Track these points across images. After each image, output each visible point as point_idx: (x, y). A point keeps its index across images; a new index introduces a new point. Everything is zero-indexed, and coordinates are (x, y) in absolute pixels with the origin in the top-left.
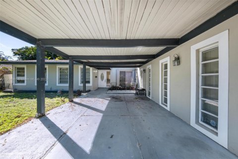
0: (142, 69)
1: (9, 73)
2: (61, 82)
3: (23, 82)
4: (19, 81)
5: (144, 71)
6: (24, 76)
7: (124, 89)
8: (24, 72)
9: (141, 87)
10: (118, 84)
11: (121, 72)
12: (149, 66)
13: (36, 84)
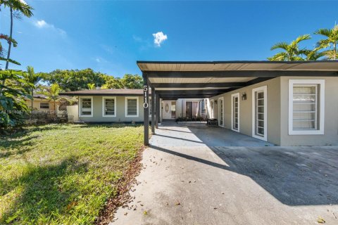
0: (213, 100)
1: (75, 103)
2: (129, 113)
3: (89, 113)
4: (84, 113)
5: (216, 102)
6: (90, 107)
8: (90, 103)
10: (185, 116)
11: (187, 103)
12: (221, 98)
13: (104, 116)
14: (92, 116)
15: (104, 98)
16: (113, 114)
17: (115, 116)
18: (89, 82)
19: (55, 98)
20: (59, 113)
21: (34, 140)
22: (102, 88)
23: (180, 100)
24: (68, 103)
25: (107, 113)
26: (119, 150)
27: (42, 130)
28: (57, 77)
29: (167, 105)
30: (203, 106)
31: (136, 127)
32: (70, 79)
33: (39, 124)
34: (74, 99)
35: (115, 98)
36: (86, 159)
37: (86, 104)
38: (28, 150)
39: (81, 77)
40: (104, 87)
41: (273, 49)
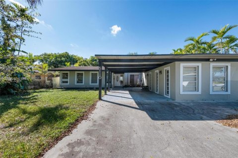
0: (146, 74)
1: (57, 76)
2: (92, 82)
3: (67, 82)
4: (63, 82)
5: (148, 75)
6: (67, 78)
7: (134, 87)
8: (67, 76)
9: (145, 84)
10: (129, 84)
11: (131, 75)
12: (150, 73)
13: (76, 84)
14: (68, 84)
15: (76, 72)
16: (82, 82)
17: (83, 84)
18: (66, 61)
19: (45, 72)
20: (48, 82)
21: (36, 97)
22: (75, 65)
23: (126, 74)
24: (53, 76)
25: (78, 82)
26: (84, 102)
27: (38, 92)
28: (45, 58)
29: (118, 77)
30: (141, 78)
31: (96, 90)
32: (53, 60)
33: (35, 89)
34: (57, 73)
35: (83, 72)
36: (67, 105)
37: (65, 76)
38: (36, 102)
39: (61, 58)
40: (76, 65)
41: (186, 41)
